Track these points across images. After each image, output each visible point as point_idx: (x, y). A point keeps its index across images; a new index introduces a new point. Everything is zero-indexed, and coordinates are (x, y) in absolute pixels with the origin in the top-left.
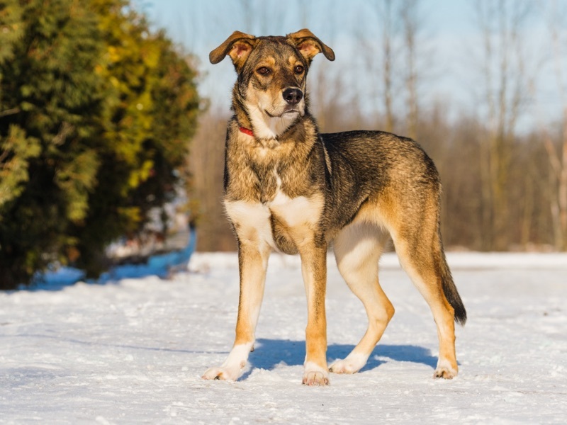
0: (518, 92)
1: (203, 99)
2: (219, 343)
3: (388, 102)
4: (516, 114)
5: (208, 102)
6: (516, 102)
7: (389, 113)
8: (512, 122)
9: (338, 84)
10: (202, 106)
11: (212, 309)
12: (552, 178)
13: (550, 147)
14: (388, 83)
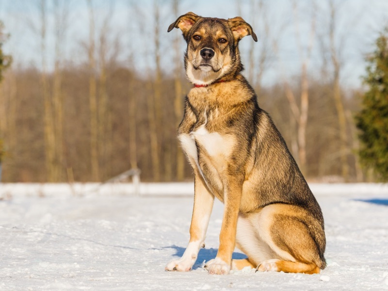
0: (264, 51)
1: (6, 57)
2: (20, 257)
3: (157, 59)
4: (262, 69)
5: (10, 59)
6: (263, 60)
7: (158, 68)
8: (259, 76)
9: (117, 45)
10: (5, 62)
11: (15, 229)
12: (293, 122)
13: (291, 96)
14: (157, 44)
